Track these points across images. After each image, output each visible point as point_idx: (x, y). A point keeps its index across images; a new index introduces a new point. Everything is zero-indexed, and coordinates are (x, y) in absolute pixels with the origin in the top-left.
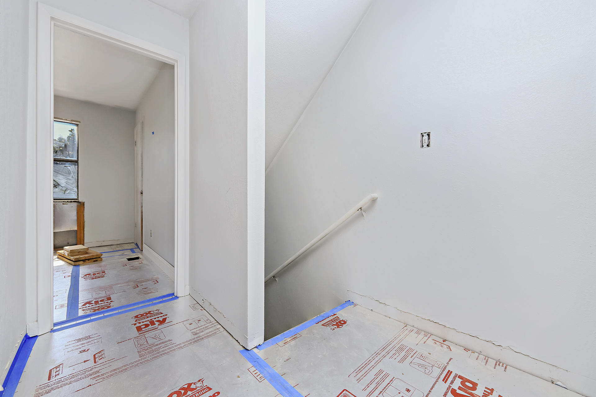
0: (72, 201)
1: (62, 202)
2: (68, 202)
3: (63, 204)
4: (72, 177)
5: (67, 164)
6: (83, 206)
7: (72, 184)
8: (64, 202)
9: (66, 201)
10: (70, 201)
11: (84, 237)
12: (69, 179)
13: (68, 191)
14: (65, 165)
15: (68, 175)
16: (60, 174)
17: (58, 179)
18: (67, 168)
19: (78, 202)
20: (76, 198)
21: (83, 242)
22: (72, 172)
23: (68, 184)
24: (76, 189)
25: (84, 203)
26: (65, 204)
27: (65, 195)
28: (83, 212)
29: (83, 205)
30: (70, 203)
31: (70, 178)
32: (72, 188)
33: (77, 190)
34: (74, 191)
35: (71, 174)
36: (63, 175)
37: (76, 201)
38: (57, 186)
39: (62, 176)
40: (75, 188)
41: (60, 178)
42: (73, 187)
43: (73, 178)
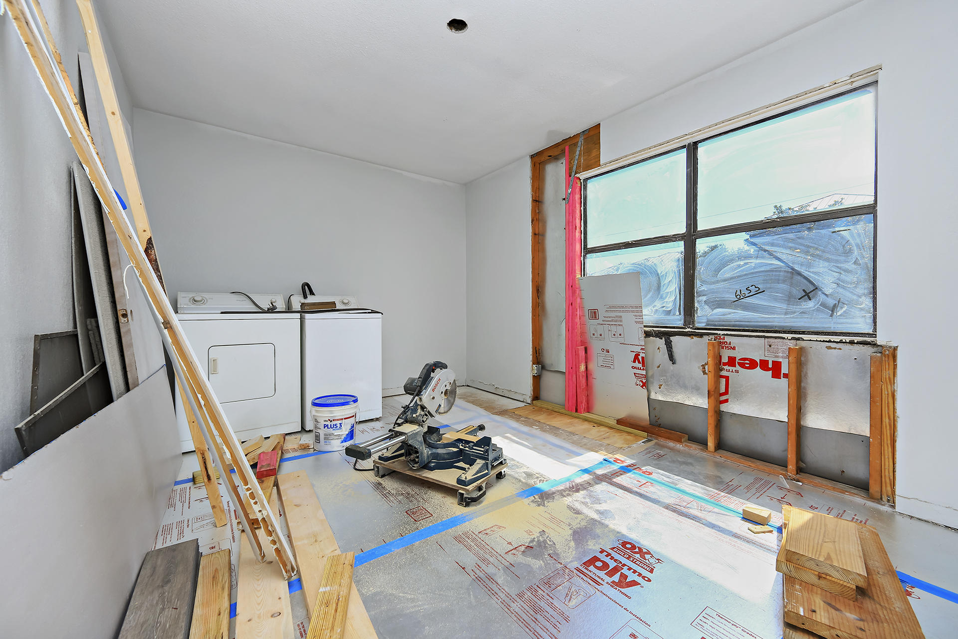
0: (856, 339)
1: (824, 341)
2: (841, 342)
3: (829, 348)
4: (855, 263)
5: (840, 225)
6: (892, 363)
7: (857, 283)
8: (830, 341)
9: (837, 339)
10: (848, 339)
11: (894, 471)
12: (847, 271)
13: (842, 308)
14: (834, 227)
15: (842, 258)
16: (820, 257)
17: (813, 272)
18: (842, 237)
19: (874, 345)
20: (871, 332)
21: (889, 489)
22: (855, 248)
23: (844, 288)
24: (867, 302)
25: (895, 349)
26: (835, 348)
27: (834, 320)
28: (892, 380)
29: (891, 358)
30: (849, 346)
31: (850, 266)
32: (855, 297)
33: (871, 305)
34: (862, 309)
35: (854, 253)
36: (828, 260)
37: (867, 340)
38: (811, 295)
39: (826, 264)
40: (863, 298)
41: (821, 270)
42: (860, 297)
43: (860, 264)
